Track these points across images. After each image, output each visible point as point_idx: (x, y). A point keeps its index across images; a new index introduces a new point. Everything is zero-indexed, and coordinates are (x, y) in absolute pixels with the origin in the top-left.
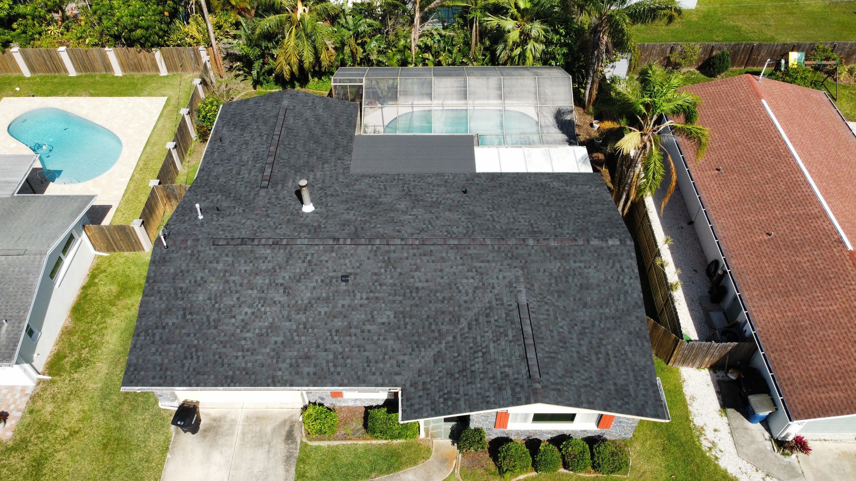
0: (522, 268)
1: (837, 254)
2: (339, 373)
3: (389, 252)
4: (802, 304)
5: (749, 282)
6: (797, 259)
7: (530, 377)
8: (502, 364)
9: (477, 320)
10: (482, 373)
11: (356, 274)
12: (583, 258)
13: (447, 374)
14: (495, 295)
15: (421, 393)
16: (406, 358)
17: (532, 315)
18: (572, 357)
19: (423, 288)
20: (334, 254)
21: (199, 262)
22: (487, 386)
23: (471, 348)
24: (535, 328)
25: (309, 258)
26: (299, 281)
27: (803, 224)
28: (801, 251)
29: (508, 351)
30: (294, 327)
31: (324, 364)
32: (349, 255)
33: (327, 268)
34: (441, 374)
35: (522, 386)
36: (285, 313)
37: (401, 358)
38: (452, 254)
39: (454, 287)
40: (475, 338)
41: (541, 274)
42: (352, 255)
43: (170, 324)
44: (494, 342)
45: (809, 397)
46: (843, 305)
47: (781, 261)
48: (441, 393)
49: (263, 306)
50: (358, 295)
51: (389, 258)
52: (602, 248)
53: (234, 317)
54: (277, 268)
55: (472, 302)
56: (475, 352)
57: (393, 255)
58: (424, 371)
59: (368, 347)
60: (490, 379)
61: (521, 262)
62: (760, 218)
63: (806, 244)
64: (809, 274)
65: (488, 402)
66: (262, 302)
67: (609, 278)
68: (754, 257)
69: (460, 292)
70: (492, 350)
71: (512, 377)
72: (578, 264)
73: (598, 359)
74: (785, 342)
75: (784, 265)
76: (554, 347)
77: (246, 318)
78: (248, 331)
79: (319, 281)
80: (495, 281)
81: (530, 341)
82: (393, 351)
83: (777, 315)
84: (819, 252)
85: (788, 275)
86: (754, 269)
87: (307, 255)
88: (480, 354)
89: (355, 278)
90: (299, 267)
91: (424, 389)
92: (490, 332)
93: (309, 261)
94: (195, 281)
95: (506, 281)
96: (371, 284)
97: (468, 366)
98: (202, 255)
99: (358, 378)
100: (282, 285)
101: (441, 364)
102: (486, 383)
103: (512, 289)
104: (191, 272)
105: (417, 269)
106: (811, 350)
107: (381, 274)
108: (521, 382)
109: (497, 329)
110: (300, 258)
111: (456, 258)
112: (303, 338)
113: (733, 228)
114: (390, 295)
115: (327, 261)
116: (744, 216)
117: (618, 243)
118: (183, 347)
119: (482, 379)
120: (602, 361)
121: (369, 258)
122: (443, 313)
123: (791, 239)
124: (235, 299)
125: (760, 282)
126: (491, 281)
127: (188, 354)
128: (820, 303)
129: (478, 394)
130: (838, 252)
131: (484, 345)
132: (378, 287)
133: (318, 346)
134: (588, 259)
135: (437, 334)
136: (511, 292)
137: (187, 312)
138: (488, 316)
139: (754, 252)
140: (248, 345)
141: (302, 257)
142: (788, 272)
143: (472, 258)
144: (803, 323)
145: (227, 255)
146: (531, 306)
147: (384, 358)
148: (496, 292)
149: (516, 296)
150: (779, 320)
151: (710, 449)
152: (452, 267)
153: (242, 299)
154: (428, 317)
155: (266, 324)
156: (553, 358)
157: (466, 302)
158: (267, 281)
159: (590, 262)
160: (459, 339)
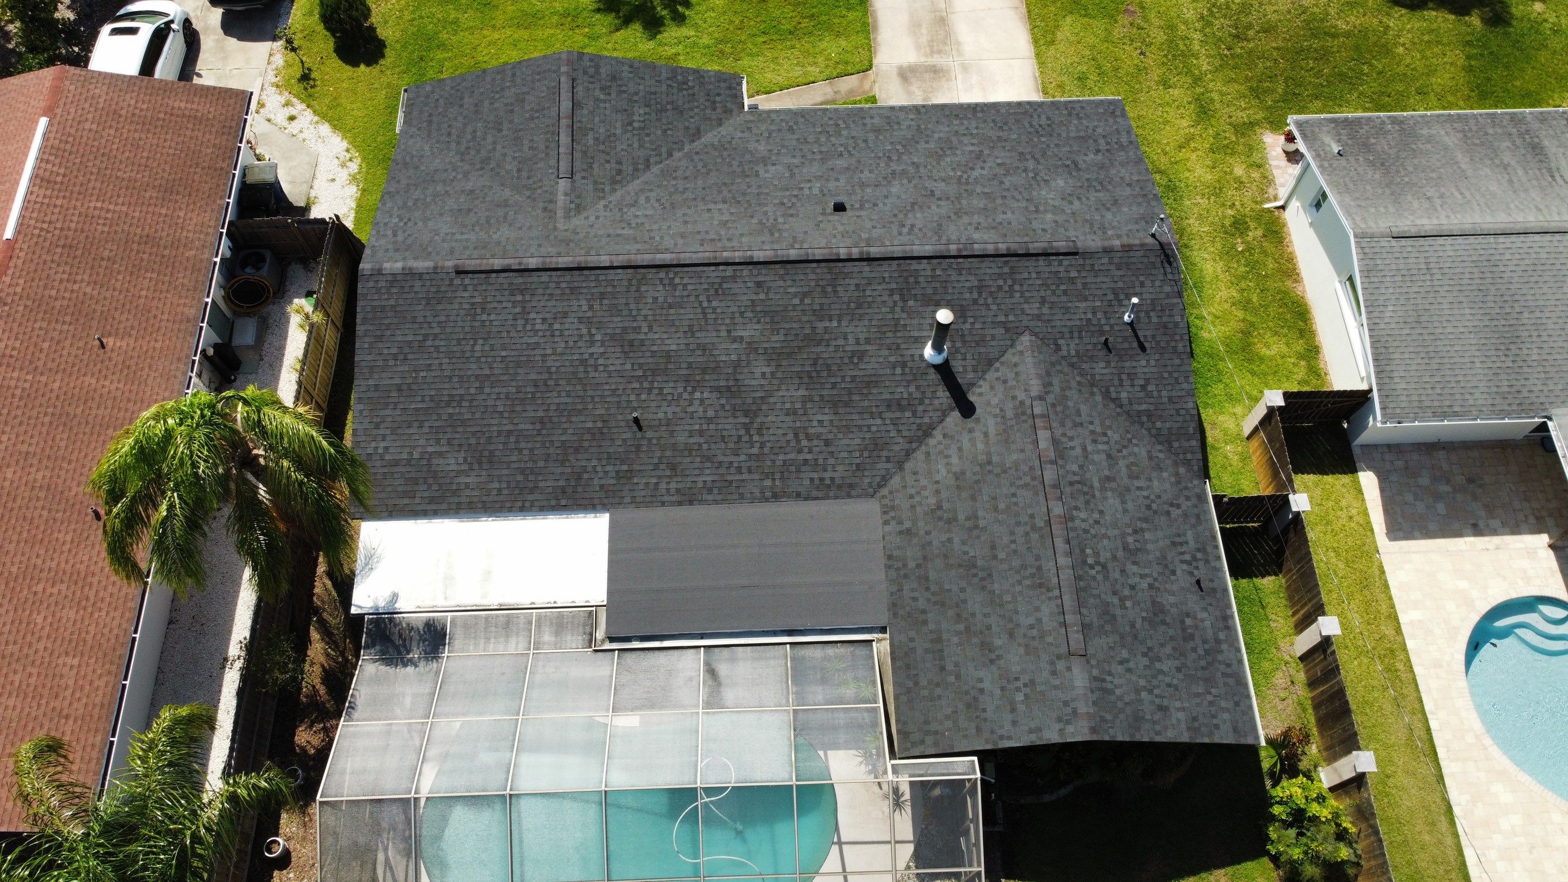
0: (555, 228)
1: (21, 281)
2: (830, 119)
3: (772, 242)
4: (135, 221)
5: (188, 273)
6: (89, 290)
7: (573, 80)
8: (607, 105)
9: (636, 170)
10: (636, 101)
11: (823, 214)
12: (454, 244)
13: (682, 112)
14: (604, 198)
15: (718, 99)
16: (739, 135)
17: (553, 162)
18: (511, 122)
19: (715, 203)
20: (864, 236)
21: (1087, 221)
22: (631, 85)
23: (648, 135)
24: (553, 145)
25: (905, 230)
26: (913, 204)
27: (31, 349)
28: (72, 304)
29: (597, 119)
30: (905, 157)
31: (852, 126)
32: (839, 236)
33: (872, 220)
34: (692, 114)
35: (585, 73)
36: (922, 170)
37: (746, 135)
38: (668, 243)
39: (667, 205)
40: (640, 146)
41: (528, 224)
42: (835, 236)
43: (1092, 156)
44: (615, 135)
45: (212, 109)
46: (79, 204)
47: (116, 293)
48: (691, 92)
49: (961, 177)
50: (816, 191)
51: (772, 234)
52: (416, 258)
53: (998, 165)
54: (953, 217)
55: (642, 190)
56: (643, 129)
57: (766, 237)
58: (714, 123)
59: (794, 143)
60: (624, 92)
61: (556, 237)
62: (93, 381)
63: (56, 312)
64: (90, 260)
65: (631, 66)
66: (963, 180)
67: (420, 224)
68: (154, 312)
69: (658, 200)
70: (618, 125)
71: (597, 86)
72: (466, 236)
73: (475, 131)
74: (196, 177)
75: (118, 285)
76: (532, 125)
77: (980, 164)
78: (971, 152)
79: (881, 205)
80: (602, 213)
81: (564, 122)
82: (758, 141)
83: (182, 214)
84: (47, 293)
85: (123, 268)
86: (168, 291)
87: (909, 234)
88: (636, 125)
89: (824, 209)
90: (918, 218)
91: (714, 102)
92: (619, 148)
93: (904, 226)
94: (1079, 198)
95: (584, 214)
96: (799, 204)
97: (653, 114)
98: (1087, 230)
99: (803, 117)
100: (939, 199)
101: (692, 126)
102: (632, 87)
103: (578, 201)
104: (1093, 209)
105: (724, 224)
106: (169, 159)
107: (783, 215)
108: (586, 78)
109: (608, 150)
110: (920, 230)
111: (662, 238)
112: (889, 147)
113: (153, 374)
114: (767, 194)
115: (874, 227)
116: (119, 393)
117: (387, 265)
118: (1059, 135)
119: (636, 94)
120: (469, 129)
121: (806, 233)
122: (686, 178)
123: (72, 328)
124: (1007, 183)
125: (173, 267)
126: (608, 214)
127: (1048, 129)
128: (109, 215)
129: (643, 79)
130: (17, 284)
131: (629, 135)
132: (785, 201)
133: (865, 141)
134: (445, 245)
135: (696, 158)
136: (579, 197)
137: (1073, 166)
138: (619, 172)
139: (148, 319)
140: (966, 140)
141: (916, 230)
142: (119, 273)
143: (635, 239)
144: (154, 195)
145: (1043, 230)
146: (553, 177)
147: (770, 134)
148: (602, 203)
149: (573, 189)
150: (184, 206)
151: (351, 160)
152: (669, 227)
153: (995, 182)
154: (708, 174)
155: (948, 159)
156: (537, 111)
157: (651, 190)
158: (964, 202)
159: (444, 241)
160: (664, 150)
